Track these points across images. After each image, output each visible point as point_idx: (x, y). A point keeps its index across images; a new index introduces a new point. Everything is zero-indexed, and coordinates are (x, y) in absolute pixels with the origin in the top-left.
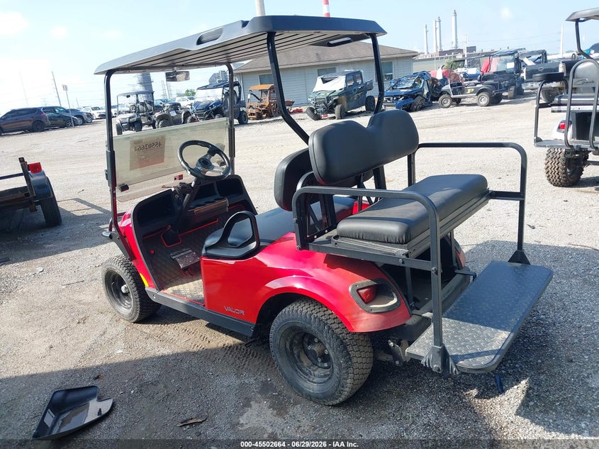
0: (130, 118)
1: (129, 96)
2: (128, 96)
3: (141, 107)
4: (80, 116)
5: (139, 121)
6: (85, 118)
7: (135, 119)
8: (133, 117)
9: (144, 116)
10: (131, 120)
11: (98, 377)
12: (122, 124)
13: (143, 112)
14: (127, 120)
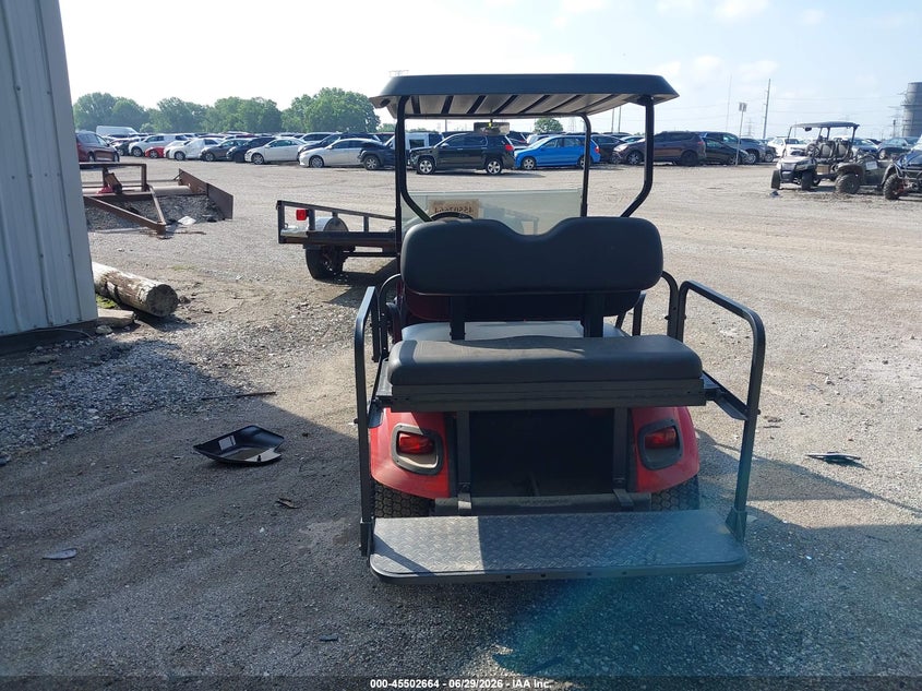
0: (798, 164)
1: (810, 129)
2: (808, 129)
3: (826, 148)
4: (755, 151)
5: (811, 172)
6: (762, 154)
7: (806, 166)
8: (803, 163)
9: (825, 163)
10: (798, 167)
11: (306, 435)
12: (782, 171)
13: (827, 157)
14: (793, 167)
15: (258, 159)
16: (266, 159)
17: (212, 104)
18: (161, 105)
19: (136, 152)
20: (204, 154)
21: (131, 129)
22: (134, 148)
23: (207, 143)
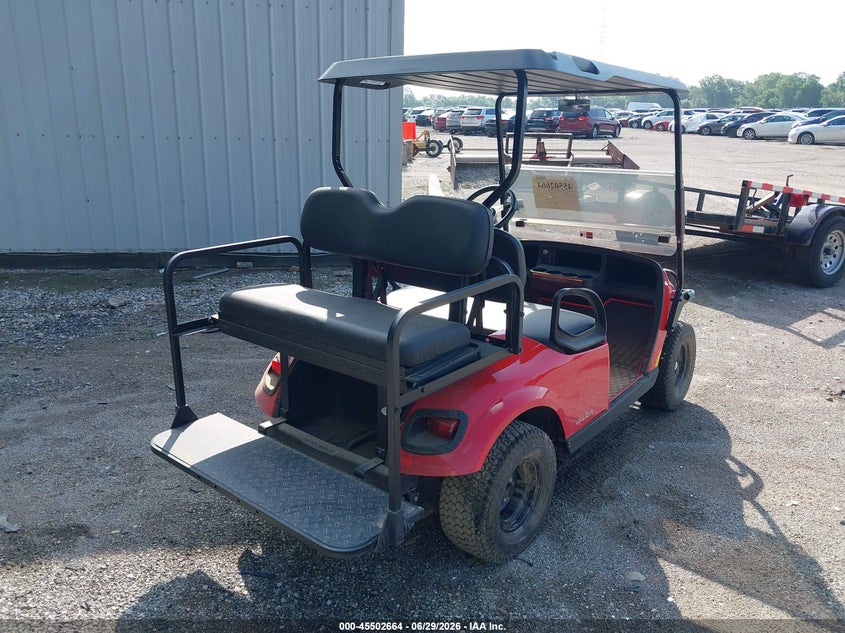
15: (750, 135)
16: (758, 134)
17: (752, 81)
18: (703, 83)
19: (648, 125)
20: (702, 128)
21: (656, 105)
22: (647, 122)
23: (708, 117)
